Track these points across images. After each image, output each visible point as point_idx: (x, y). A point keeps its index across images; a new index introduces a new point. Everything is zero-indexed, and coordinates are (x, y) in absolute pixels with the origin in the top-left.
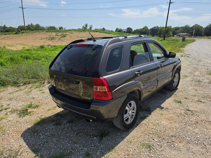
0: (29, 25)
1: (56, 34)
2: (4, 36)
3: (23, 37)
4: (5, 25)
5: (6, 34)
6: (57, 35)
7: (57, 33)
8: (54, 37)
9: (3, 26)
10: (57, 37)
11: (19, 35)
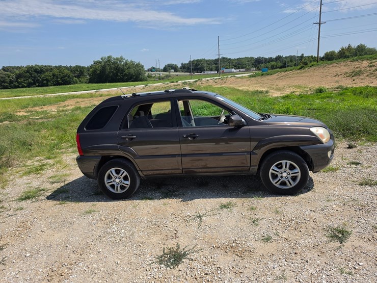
0: (343, 49)
1: (371, 63)
2: (283, 74)
3: (307, 74)
4: (303, 54)
5: (286, 71)
6: (371, 66)
7: (374, 61)
8: (363, 69)
9: (300, 55)
10: (368, 69)
11: (303, 71)
